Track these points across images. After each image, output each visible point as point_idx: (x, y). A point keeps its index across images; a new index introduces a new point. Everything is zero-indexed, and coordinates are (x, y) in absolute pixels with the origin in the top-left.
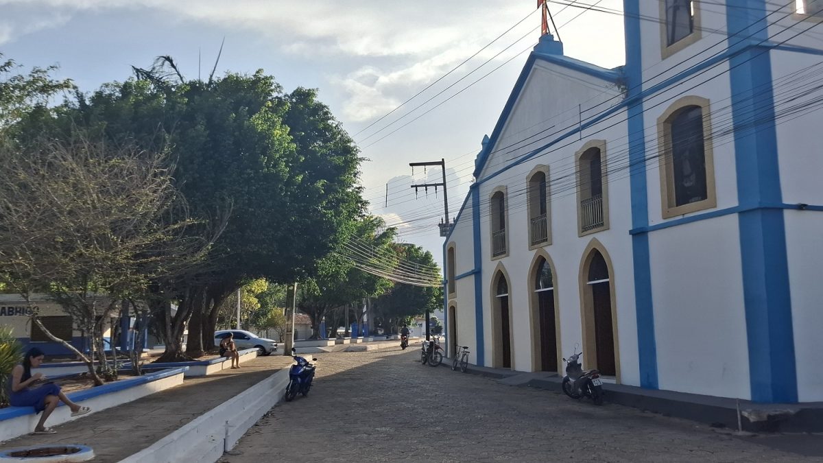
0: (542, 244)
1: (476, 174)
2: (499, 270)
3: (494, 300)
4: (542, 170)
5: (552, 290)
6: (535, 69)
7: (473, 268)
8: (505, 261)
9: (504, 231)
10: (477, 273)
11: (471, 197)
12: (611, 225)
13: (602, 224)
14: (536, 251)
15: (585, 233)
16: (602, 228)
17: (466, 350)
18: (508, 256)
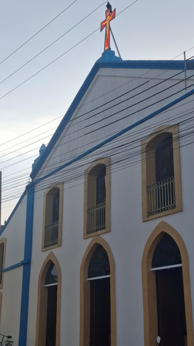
0: (99, 232)
1: (33, 175)
2: (50, 260)
3: (41, 290)
4: (102, 162)
5: (109, 278)
6: (99, 76)
7: (22, 259)
8: (56, 251)
9: (58, 223)
10: (26, 264)
11: (26, 197)
12: (185, 208)
13: (174, 207)
14: (91, 239)
15: (152, 217)
16: (174, 210)
17: (9, 339)
18: (60, 246)
